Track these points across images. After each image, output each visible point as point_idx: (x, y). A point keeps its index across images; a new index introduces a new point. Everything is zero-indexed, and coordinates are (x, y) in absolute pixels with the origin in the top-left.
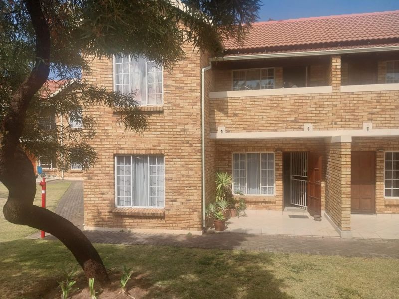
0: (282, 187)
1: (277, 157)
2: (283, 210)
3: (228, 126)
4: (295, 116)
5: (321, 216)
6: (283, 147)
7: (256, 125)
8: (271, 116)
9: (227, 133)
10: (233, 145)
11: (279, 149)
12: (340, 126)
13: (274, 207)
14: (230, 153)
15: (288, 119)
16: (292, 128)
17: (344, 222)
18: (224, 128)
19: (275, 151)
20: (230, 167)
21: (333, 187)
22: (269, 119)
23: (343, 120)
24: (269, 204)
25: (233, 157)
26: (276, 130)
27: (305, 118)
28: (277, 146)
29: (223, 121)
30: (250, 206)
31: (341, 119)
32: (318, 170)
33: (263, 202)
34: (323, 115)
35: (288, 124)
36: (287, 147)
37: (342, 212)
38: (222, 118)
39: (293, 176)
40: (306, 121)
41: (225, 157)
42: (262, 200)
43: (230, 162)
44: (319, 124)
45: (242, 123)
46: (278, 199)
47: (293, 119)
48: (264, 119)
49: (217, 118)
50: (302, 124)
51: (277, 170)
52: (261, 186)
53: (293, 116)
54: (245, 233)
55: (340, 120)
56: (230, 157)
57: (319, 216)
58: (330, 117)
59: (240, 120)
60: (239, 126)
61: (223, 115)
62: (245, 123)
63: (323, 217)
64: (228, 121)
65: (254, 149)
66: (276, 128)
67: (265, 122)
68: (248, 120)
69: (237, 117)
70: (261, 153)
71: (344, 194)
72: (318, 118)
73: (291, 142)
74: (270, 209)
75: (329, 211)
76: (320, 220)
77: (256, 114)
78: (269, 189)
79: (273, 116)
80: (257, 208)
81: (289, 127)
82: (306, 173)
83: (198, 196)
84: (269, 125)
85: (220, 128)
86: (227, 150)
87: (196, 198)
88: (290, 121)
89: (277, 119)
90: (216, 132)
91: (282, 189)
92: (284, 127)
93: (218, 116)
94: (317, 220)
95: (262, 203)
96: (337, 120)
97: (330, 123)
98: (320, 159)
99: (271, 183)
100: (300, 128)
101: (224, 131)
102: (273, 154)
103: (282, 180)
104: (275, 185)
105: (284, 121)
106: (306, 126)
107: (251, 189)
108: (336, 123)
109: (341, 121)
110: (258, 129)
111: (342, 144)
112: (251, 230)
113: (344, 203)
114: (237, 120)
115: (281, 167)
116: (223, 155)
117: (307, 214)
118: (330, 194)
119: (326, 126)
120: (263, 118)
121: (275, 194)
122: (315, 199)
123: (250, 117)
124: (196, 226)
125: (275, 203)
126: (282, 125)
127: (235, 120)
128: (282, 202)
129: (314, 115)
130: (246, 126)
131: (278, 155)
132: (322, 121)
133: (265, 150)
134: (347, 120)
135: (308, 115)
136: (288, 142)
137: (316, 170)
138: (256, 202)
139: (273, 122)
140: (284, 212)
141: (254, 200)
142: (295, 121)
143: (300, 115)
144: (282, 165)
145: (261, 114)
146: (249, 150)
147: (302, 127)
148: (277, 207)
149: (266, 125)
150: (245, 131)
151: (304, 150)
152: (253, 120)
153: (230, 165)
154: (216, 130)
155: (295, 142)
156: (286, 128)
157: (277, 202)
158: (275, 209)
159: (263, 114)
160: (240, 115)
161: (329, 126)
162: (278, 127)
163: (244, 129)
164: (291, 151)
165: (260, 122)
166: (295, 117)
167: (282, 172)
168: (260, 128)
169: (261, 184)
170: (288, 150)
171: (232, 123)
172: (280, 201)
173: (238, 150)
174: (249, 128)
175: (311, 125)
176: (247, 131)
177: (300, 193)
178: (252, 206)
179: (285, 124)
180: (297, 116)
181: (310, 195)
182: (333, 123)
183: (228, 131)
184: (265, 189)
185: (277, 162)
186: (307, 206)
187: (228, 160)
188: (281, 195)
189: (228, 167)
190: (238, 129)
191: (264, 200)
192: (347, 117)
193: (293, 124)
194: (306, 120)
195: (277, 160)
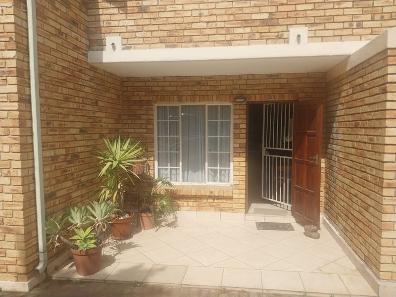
0: (244, 169)
1: (237, 112)
2: (247, 212)
3: (127, 35)
4: (269, 9)
5: (319, 229)
6: (248, 92)
7: (186, 33)
8: (218, 12)
9: (126, 51)
10: (154, 89)
11: (241, 96)
12: (369, 31)
13: (230, 206)
14: (149, 103)
15: (254, 17)
16: (264, 38)
17: (388, 259)
18: (117, 40)
19: (232, 99)
20: (151, 131)
21: (349, 169)
22: (213, 18)
23: (378, 17)
24: (220, 201)
25: (155, 112)
26: (229, 43)
27: (292, 14)
28: (236, 89)
29: (116, 23)
30: (185, 204)
31: (373, 15)
32: (314, 135)
33: (210, 197)
34: (331, 6)
35: (255, 30)
36: (256, 92)
37: (385, 234)
38: (113, 17)
39: (267, 150)
40: (292, 21)
41: (140, 112)
42: (208, 194)
43: (150, 122)
44: (322, 27)
45: (156, 28)
46: (236, 191)
47: (266, 16)
48: (204, 19)
49: (102, 18)
50: (284, 28)
51: (236, 136)
52: (207, 167)
53: (264, 9)
54: (141, 283)
55: (369, 17)
56: (150, 112)
57: (315, 228)
58: (347, 11)
59: (153, 22)
60: (149, 34)
61: (115, 11)
62: (162, 27)
63: (323, 231)
64: (127, 23)
65: (193, 97)
66: (228, 37)
67: (204, 25)
68: (170, 21)
69: (145, 16)
70: (207, 104)
71: (389, 187)
72: (321, 13)
73: (262, 82)
74: (221, 210)
75: (337, 218)
76: (318, 237)
77: (186, 7)
78: (223, 173)
79: (223, 12)
80: (200, 208)
81: (257, 36)
82: (290, 142)
83: (14, 192)
84: (213, 31)
85: (109, 40)
86: (143, 98)
87: (9, 197)
88: (258, 23)
89: (232, 18)
90: (102, 50)
91: (244, 173)
92: (246, 36)
93: (105, 12)
94: (310, 236)
95: (207, 199)
96: (363, 18)
97: (347, 25)
98: (321, 110)
99: (226, 161)
100: (281, 38)
101: (119, 46)
102: (229, 106)
103: (244, 155)
104: (232, 164)
105: (247, 23)
106: (294, 31)
107: (190, 172)
108: (360, 25)
109: (373, 20)
110: (191, 41)
111: (390, 53)
112: (162, 269)
113: (389, 209)
114: (147, 22)
115: (244, 131)
116: (136, 107)
117: (291, 220)
118: (341, 184)
119: (337, 33)
120: (200, 15)
121: (232, 182)
122: (307, 192)
123: (172, 14)
124: (12, 269)
125: (231, 198)
126: (241, 30)
127: (141, 22)
128: (243, 196)
129: (311, 7)
130: (165, 34)
131: (238, 107)
132: (330, 19)
133: (215, 97)
134: (386, 17)
135: (299, 8)
136: (258, 82)
137: (309, 135)
138: (196, 198)
139: (222, 25)
140: (247, 216)
141: (193, 193)
142: (271, 22)
143: (281, 8)
144: (244, 126)
145: (196, 6)
146: (184, 98)
147: (285, 35)
148: (235, 206)
149: (207, 32)
150: (164, 45)
151: (286, 98)
152: (180, 20)
153: (150, 127)
154: (101, 45)
155: (271, 81)
156: (251, 38)
157: (235, 196)
158: (232, 209)
159: (202, 6)
160: (152, 9)
161: (345, 32)
162: (232, 37)
163: (162, 42)
164: (263, 99)
165: (194, 26)
166: (270, 13)
167: (244, 141)
168: (195, 38)
169: (206, 164)
170: (258, 99)
171: (134, 28)
172: (241, 195)
173: (163, 98)
174: (171, 39)
175: (303, 31)
176: (167, 47)
177: (279, 179)
178: (191, 204)
179: (248, 30)
180: (274, 9)
181: (298, 184)
182: (355, 24)
183: (126, 47)
184: (215, 171)
185: (237, 122)
186: (290, 203)
187: (145, 117)
188: (243, 184)
189: (145, 130)
190: (147, 42)
191: (211, 192)
192: (385, 10)
193: (265, 29)
194: (295, 19)
195: (237, 117)
